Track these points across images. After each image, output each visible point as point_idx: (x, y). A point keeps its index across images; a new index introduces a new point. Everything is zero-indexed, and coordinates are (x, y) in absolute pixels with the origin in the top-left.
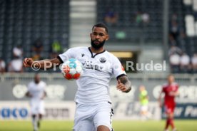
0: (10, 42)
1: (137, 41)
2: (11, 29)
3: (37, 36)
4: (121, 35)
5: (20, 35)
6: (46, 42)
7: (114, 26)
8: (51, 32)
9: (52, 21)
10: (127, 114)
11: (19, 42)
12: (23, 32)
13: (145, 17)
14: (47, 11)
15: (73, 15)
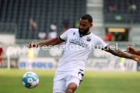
0: (49, 21)
1: (129, 22)
2: (49, 13)
3: (66, 17)
4: (118, 18)
5: (54, 17)
6: (71, 22)
7: (114, 12)
8: (75, 15)
9: (75, 8)
10: (115, 67)
11: (54, 21)
12: (58, 15)
13: (134, 7)
14: (72, 2)
15: (89, 5)
